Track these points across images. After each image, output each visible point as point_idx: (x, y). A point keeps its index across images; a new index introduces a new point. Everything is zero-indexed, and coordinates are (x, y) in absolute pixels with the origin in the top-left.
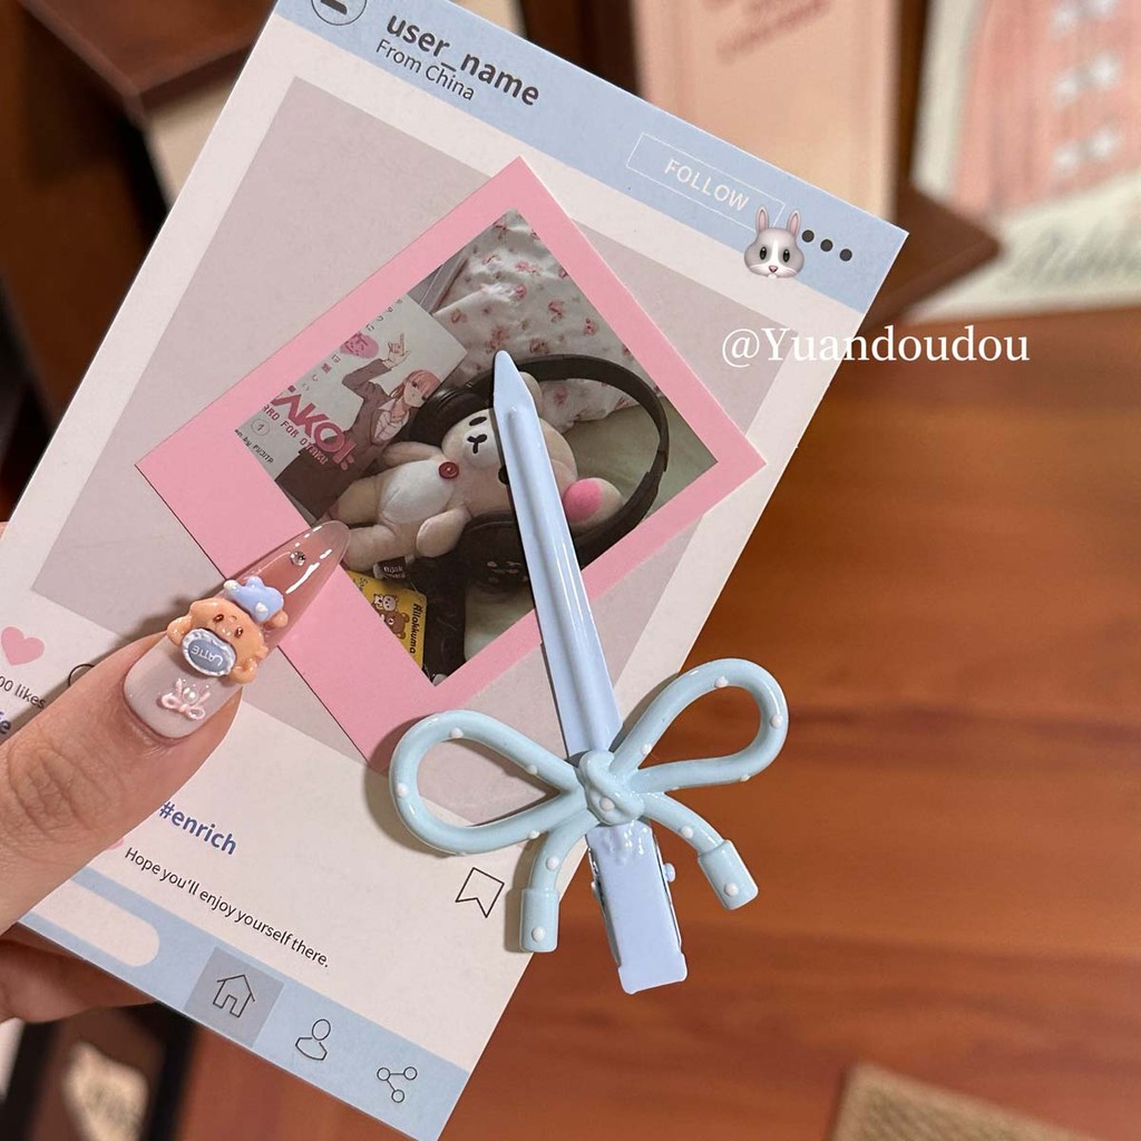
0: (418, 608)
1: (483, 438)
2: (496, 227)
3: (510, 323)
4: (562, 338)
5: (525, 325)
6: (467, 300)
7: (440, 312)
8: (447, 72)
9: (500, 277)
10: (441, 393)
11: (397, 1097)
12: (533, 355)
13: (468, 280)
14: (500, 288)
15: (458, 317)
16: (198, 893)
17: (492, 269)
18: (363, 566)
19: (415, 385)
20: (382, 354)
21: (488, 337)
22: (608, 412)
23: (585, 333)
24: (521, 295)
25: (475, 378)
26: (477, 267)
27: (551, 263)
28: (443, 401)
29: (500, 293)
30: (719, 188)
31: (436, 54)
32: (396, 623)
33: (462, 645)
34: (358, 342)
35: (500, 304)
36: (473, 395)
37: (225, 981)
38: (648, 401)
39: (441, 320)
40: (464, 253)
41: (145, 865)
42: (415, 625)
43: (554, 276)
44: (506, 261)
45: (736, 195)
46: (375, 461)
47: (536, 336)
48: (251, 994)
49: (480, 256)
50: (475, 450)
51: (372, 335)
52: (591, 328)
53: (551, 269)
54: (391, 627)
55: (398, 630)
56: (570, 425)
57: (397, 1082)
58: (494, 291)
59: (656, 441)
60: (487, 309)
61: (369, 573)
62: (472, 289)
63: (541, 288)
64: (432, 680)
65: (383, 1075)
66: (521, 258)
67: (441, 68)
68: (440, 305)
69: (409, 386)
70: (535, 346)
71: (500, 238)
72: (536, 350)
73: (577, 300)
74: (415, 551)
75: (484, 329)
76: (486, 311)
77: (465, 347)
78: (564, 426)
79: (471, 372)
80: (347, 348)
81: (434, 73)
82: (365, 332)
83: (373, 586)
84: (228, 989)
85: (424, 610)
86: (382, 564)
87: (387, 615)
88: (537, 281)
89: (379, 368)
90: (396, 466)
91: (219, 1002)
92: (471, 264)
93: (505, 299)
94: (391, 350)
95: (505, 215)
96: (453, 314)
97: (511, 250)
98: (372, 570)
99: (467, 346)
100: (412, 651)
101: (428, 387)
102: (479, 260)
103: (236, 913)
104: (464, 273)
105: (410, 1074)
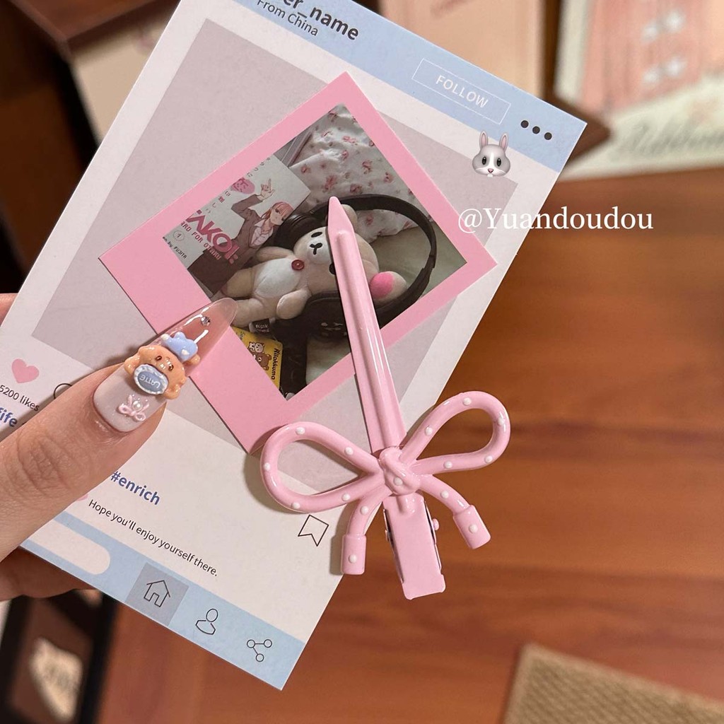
0: (277, 351)
1: (320, 245)
2: (330, 114)
3: (337, 173)
4: (370, 184)
5: (347, 175)
6: (311, 159)
7: (294, 166)
8: (302, 18)
9: (332, 145)
10: (294, 217)
11: (260, 658)
12: (352, 194)
13: (312, 146)
14: (332, 152)
15: (305, 170)
16: (135, 528)
17: (327, 140)
18: (242, 324)
19: (277, 211)
20: (257, 191)
21: (324, 182)
22: (399, 230)
23: (385, 181)
24: (345, 156)
25: (316, 207)
26: (318, 139)
27: (365, 137)
28: (294, 221)
29: (332, 155)
30: (469, 94)
31: (295, 6)
32: (263, 361)
33: (304, 375)
34: (242, 184)
35: (331, 162)
36: (314, 219)
37: (152, 584)
38: (424, 224)
39: (294, 171)
40: (310, 130)
41: (101, 510)
42: (275, 362)
43: (366, 145)
44: (336, 135)
45: (481, 98)
46: (251, 258)
47: (355, 182)
48: (168, 593)
49: (319, 132)
50: (315, 253)
51: (252, 179)
52: (389, 178)
53: (364, 141)
54: (260, 363)
55: (264, 365)
56: (375, 238)
57: (260, 649)
58: (328, 154)
59: (427, 248)
60: (324, 165)
61: (246, 328)
62: (315, 153)
63: (358, 153)
64: (285, 396)
65: (251, 644)
66: (345, 134)
67: (298, 15)
68: (294, 162)
69: (273, 212)
70: (354, 188)
71: (332, 121)
72: (354, 191)
73: (380, 160)
74: (276, 316)
75: (322, 177)
76: (323, 166)
77: (309, 188)
78: (371, 239)
79: (313, 204)
80: (235, 187)
81: (293, 19)
82: (247, 178)
83: (248, 337)
84: (154, 589)
85: (281, 352)
86: (254, 323)
87: (258, 355)
88: (356, 148)
89: (254, 200)
90: (264, 262)
91: (148, 597)
92: (314, 137)
93: (335, 159)
94: (262, 189)
95: (336, 107)
96: (302, 168)
97: (339, 129)
98: (248, 327)
99: (310, 188)
100: (273, 378)
101: (286, 213)
102: (319, 135)
103: (159, 541)
104: (309, 143)
105: (268, 644)
